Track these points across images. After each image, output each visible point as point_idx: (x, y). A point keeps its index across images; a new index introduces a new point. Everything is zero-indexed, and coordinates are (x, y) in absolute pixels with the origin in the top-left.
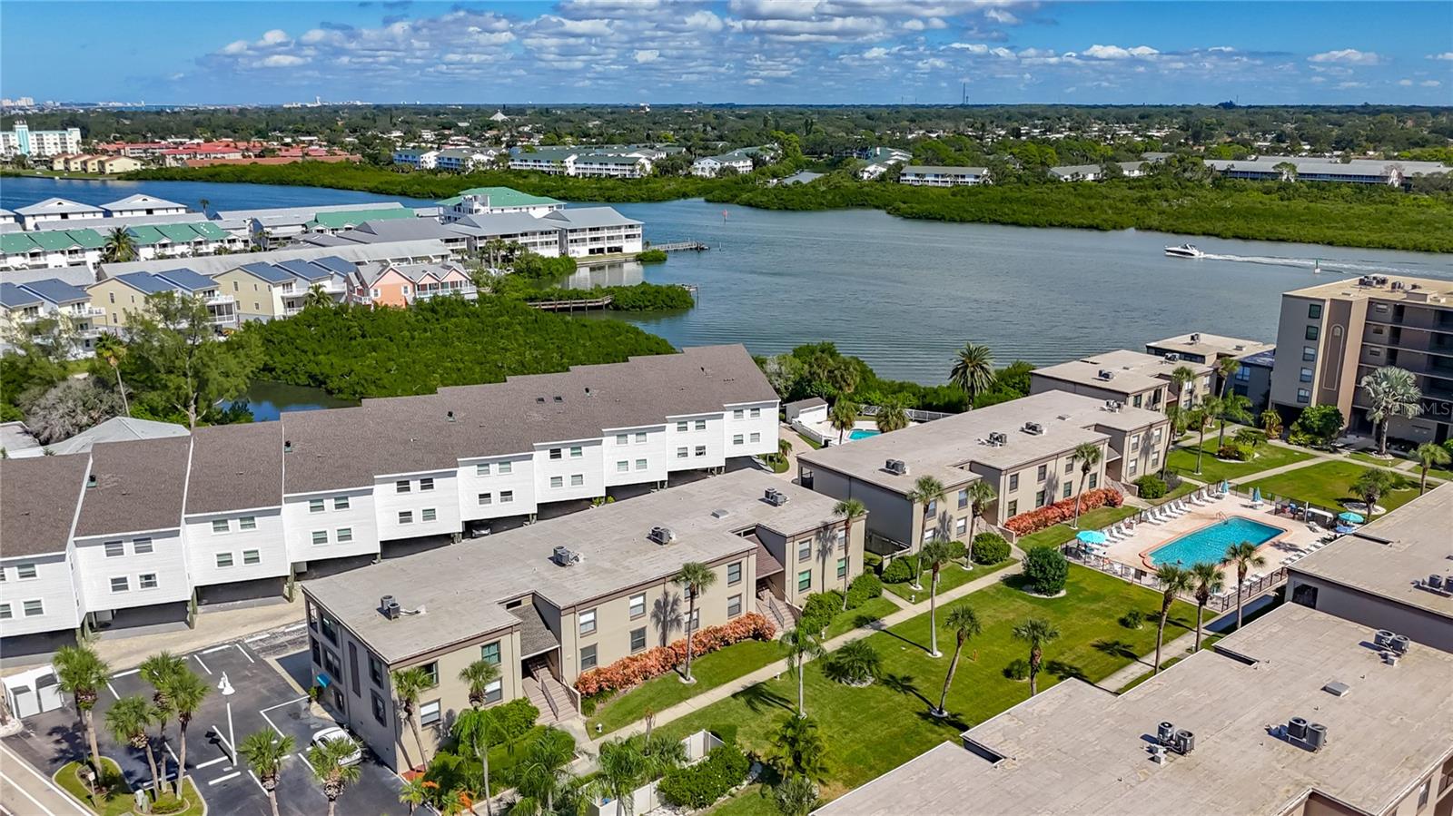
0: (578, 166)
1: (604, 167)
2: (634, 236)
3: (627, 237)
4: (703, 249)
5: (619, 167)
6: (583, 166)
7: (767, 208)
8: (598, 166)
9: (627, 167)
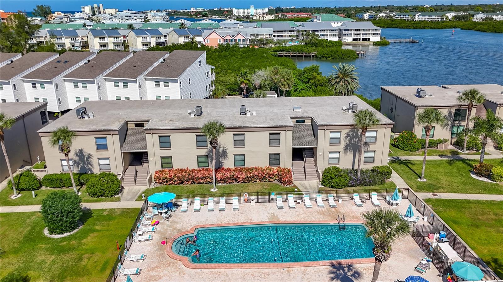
0: (420, 17)
1: (430, 17)
2: (378, 34)
3: (374, 34)
4: (415, 42)
5: (437, 17)
6: (422, 17)
7: (485, 32)
8: (428, 17)
9: (440, 17)
